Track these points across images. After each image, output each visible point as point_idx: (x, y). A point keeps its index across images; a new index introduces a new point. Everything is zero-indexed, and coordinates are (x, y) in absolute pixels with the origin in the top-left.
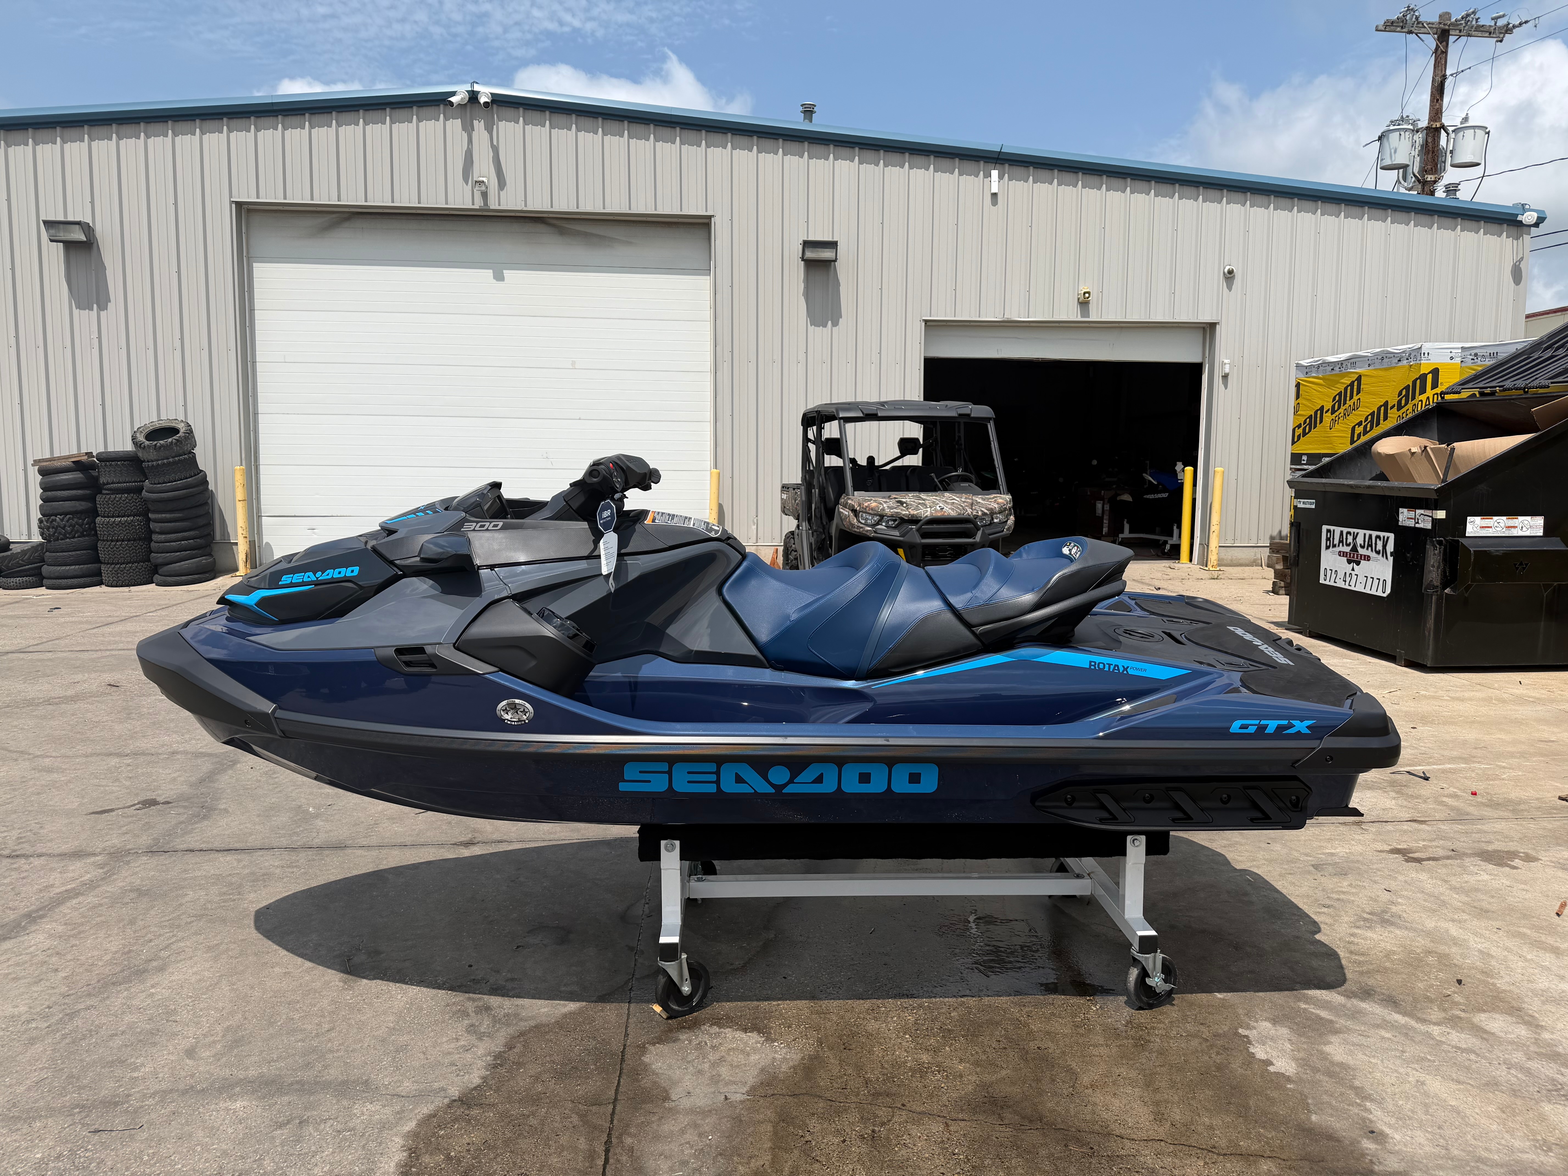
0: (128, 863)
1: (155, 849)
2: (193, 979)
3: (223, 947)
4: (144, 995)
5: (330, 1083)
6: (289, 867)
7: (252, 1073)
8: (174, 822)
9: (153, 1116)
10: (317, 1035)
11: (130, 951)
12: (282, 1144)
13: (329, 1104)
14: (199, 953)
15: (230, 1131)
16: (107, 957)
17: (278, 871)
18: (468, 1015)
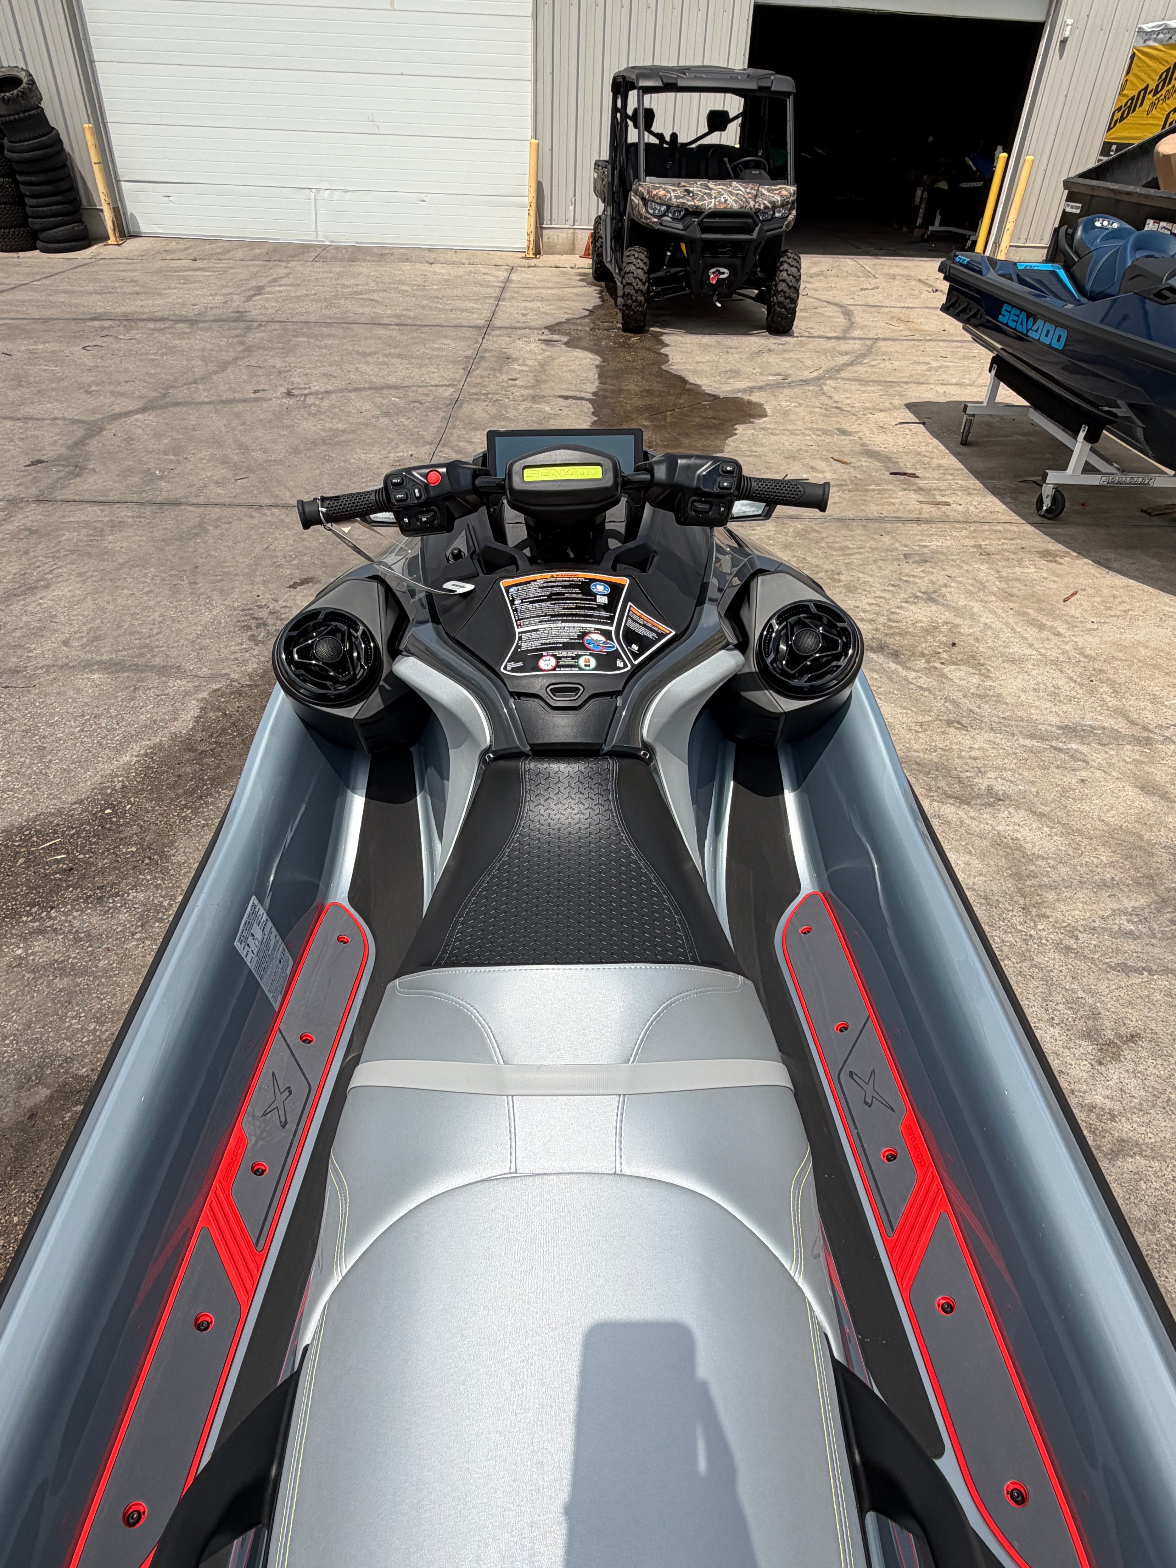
0: (22, 508)
1: (41, 498)
2: (69, 595)
3: (90, 573)
4: (34, 604)
5: (155, 666)
6: (138, 517)
7: (105, 657)
8: (55, 477)
9: (42, 680)
10: (149, 636)
11: (25, 574)
12: (122, 700)
13: (153, 680)
14: (72, 577)
15: (90, 691)
16: (10, 577)
17: (130, 520)
18: (251, 629)
